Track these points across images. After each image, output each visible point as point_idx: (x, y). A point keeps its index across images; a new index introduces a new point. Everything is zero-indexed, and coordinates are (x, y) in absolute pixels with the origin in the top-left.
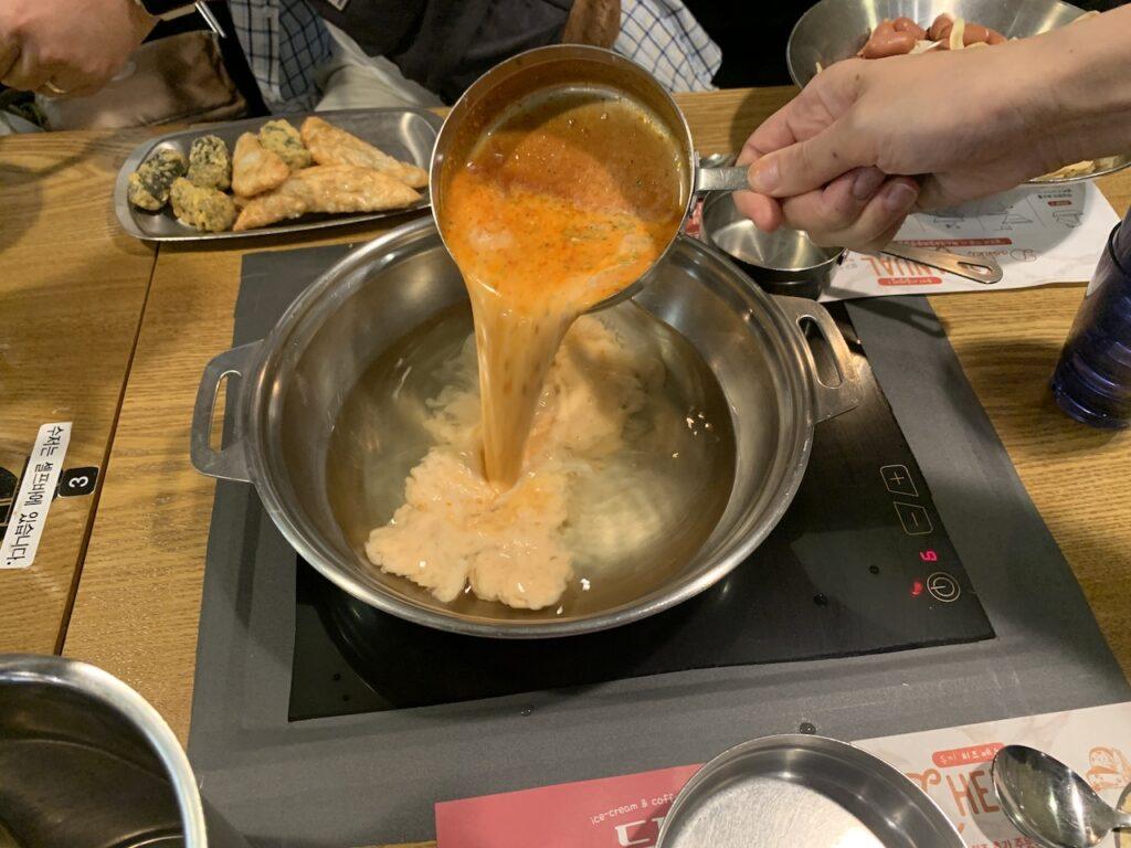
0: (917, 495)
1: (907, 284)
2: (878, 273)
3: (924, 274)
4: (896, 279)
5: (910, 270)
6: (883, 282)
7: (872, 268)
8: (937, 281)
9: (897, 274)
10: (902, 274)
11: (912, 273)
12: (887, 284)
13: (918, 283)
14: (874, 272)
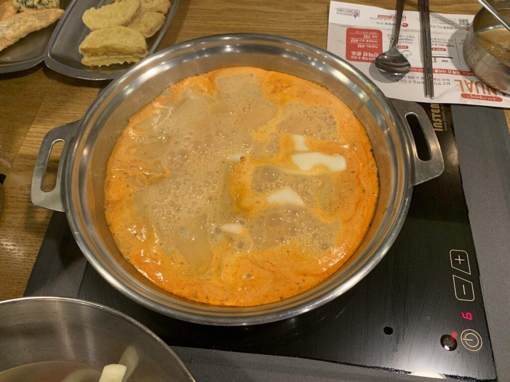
0: (470, 274)
1: (479, 99)
2: (463, 90)
3: (492, 94)
4: (473, 95)
5: (484, 91)
6: (464, 96)
7: (460, 86)
8: (500, 100)
9: (474, 92)
10: (478, 92)
11: (485, 93)
12: (467, 98)
13: (487, 100)
14: (461, 89)
